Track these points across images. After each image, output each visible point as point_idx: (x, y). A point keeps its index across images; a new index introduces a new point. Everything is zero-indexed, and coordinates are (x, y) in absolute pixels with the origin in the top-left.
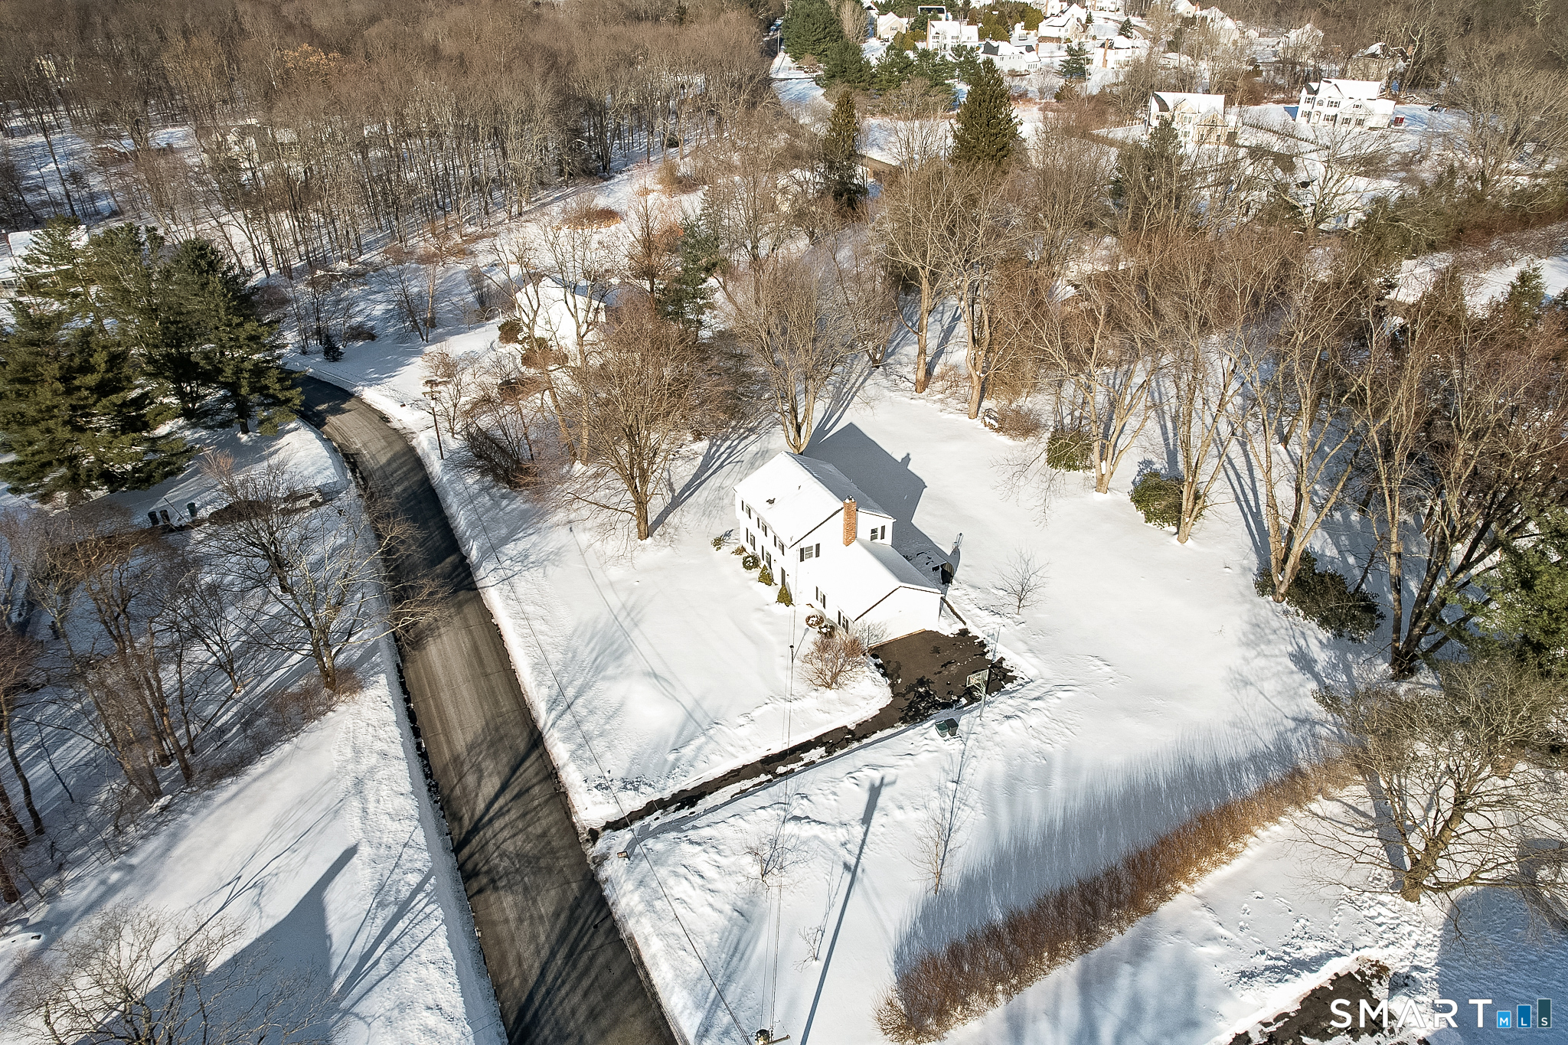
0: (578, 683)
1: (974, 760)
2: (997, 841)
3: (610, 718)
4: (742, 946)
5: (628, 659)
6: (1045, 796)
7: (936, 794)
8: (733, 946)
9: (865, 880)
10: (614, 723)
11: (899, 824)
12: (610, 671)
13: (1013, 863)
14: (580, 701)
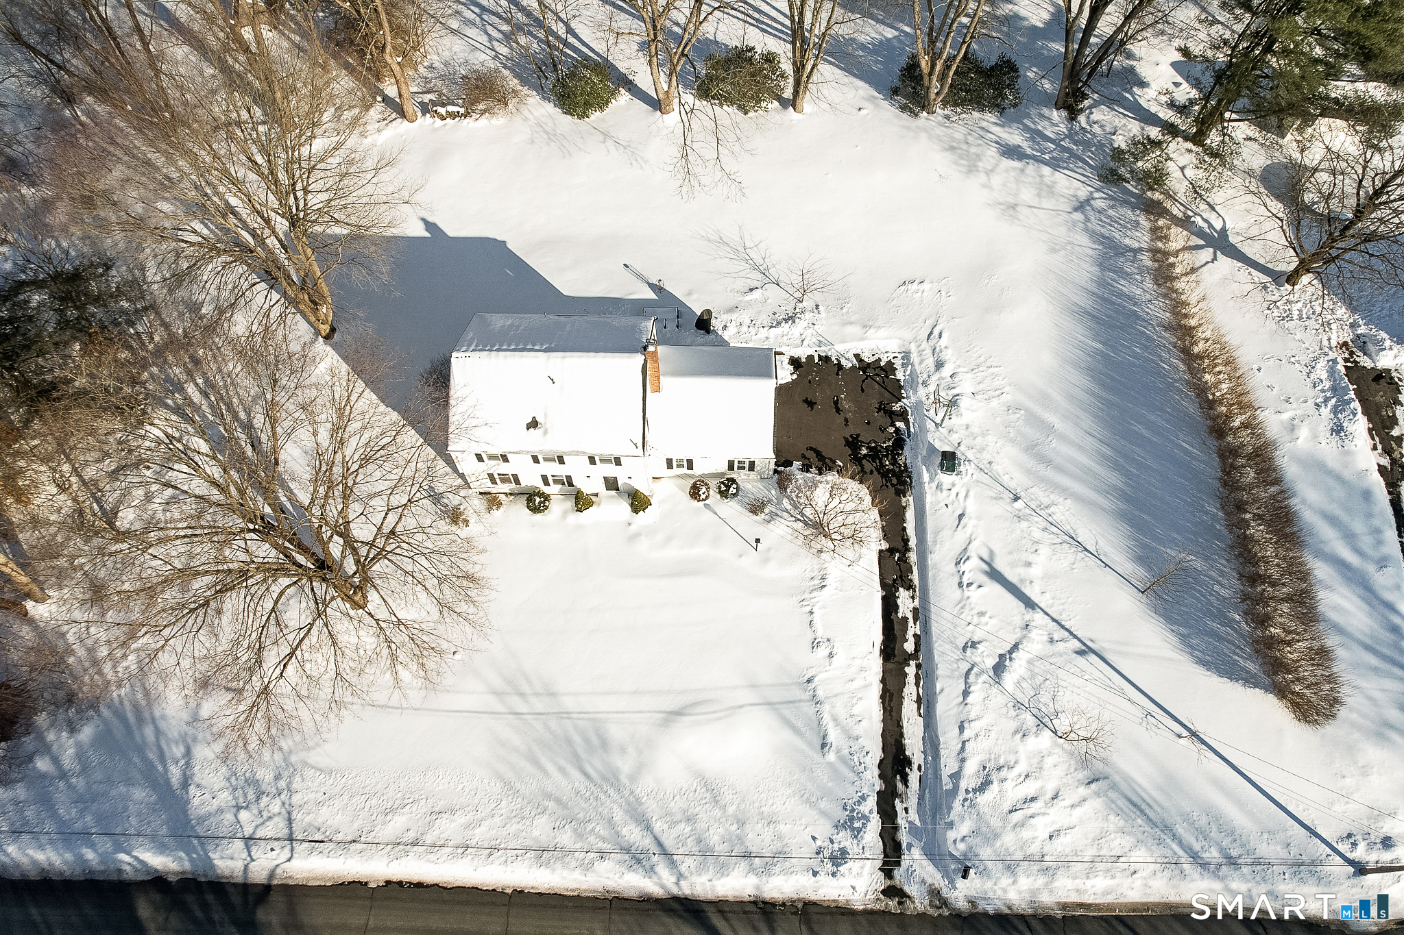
0: (619, 815)
1: (994, 466)
2: (1104, 510)
3: (715, 800)
4: (1135, 799)
5: (616, 733)
6: (1062, 438)
7: (1024, 524)
8: (1131, 807)
9: (1105, 645)
10: (727, 797)
11: (1047, 577)
12: (625, 766)
13: (1137, 513)
14: (658, 826)
